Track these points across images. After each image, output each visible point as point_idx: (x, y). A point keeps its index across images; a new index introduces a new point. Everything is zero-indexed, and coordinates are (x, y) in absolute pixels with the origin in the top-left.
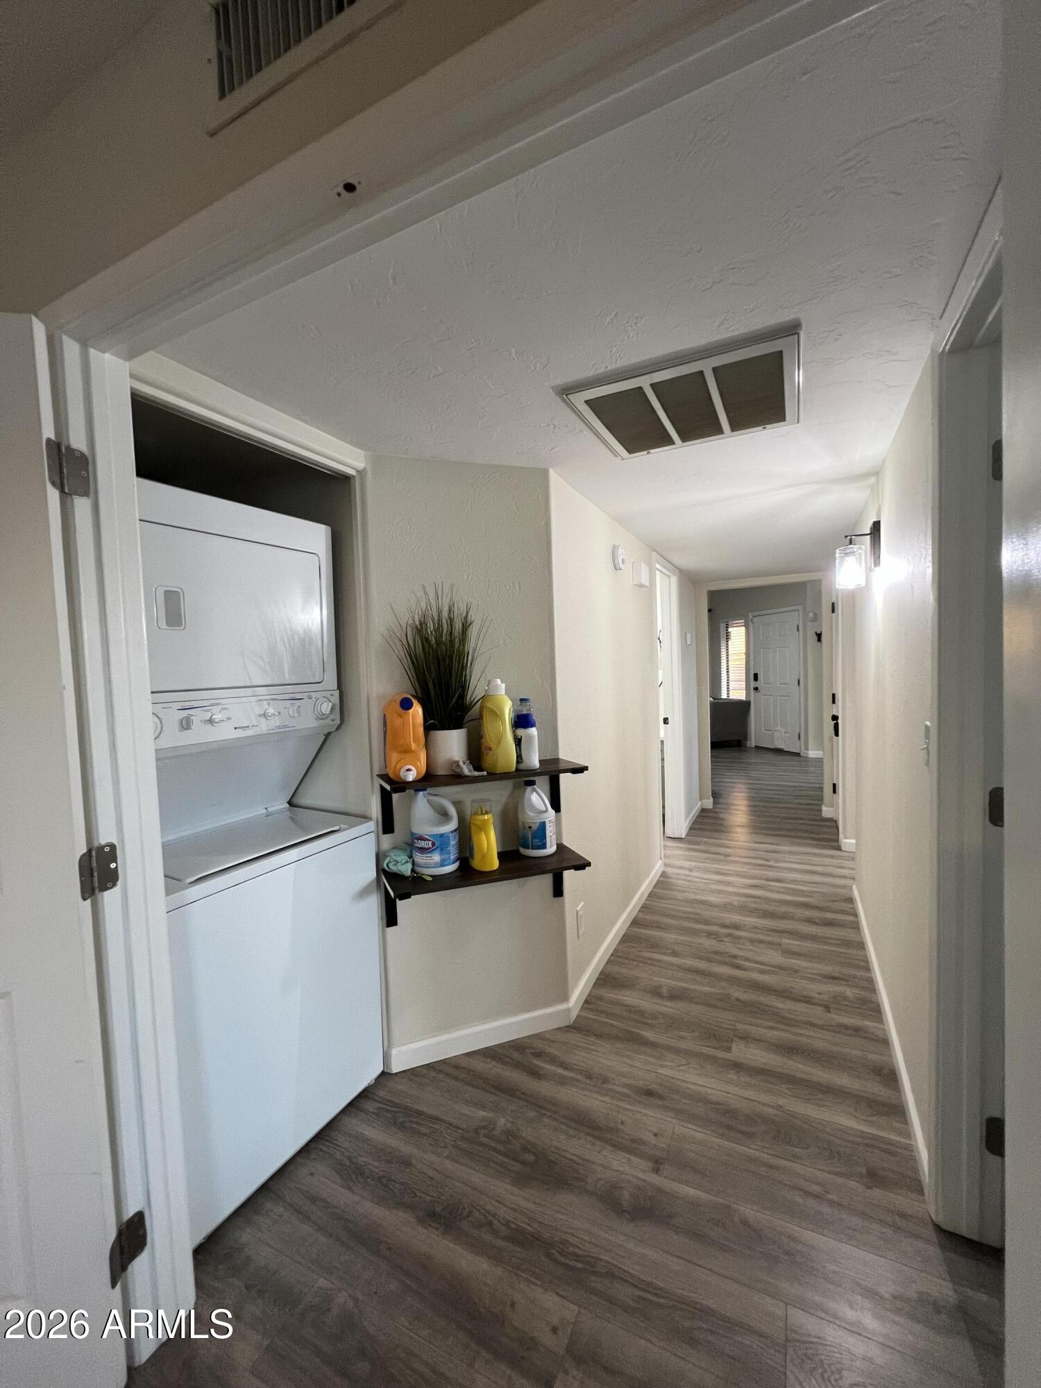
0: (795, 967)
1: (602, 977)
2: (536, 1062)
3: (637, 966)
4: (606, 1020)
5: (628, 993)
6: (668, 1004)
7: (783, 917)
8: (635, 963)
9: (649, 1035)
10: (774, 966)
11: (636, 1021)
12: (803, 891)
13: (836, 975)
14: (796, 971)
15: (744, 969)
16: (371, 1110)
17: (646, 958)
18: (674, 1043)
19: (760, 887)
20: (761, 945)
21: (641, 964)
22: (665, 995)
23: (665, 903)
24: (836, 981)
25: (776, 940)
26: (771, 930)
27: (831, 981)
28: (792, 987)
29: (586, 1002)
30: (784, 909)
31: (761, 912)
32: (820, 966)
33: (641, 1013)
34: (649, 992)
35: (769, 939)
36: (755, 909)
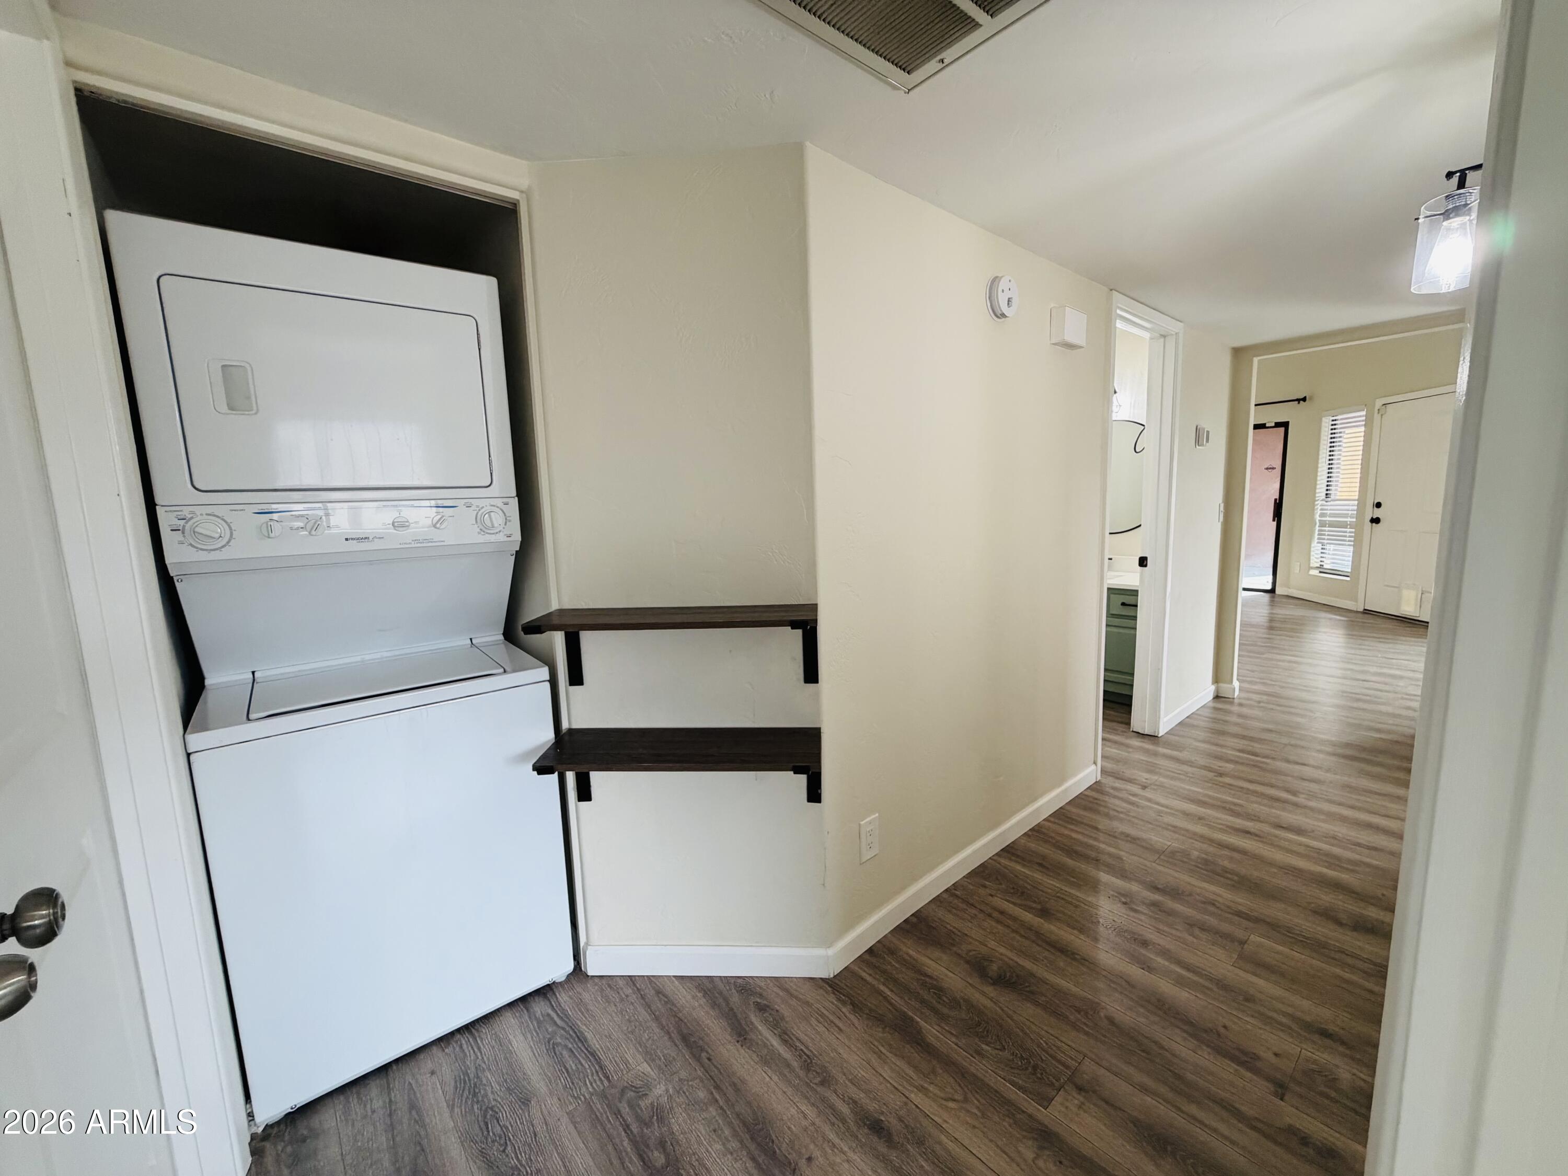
0: (1252, 991)
1: (914, 920)
2: (755, 1019)
3: (974, 917)
4: (882, 988)
5: (937, 953)
6: (989, 990)
7: (1274, 895)
8: (974, 911)
9: (931, 1031)
10: (1211, 979)
11: (923, 1002)
12: (1338, 858)
13: (1331, 1028)
14: (1249, 999)
15: (1150, 969)
16: (538, 1014)
17: (995, 909)
18: (961, 1057)
19: (1257, 835)
20: (1203, 936)
21: (981, 916)
22: (991, 974)
23: (1072, 830)
24: (1328, 1042)
25: (1239, 934)
26: (1239, 914)
27: (1316, 1037)
28: (1225, 1027)
29: (870, 951)
30: (1282, 882)
31: (1236, 878)
32: (1306, 1004)
33: (939, 990)
34: (968, 962)
35: (1225, 927)
36: (1226, 870)
